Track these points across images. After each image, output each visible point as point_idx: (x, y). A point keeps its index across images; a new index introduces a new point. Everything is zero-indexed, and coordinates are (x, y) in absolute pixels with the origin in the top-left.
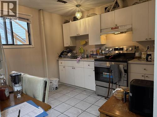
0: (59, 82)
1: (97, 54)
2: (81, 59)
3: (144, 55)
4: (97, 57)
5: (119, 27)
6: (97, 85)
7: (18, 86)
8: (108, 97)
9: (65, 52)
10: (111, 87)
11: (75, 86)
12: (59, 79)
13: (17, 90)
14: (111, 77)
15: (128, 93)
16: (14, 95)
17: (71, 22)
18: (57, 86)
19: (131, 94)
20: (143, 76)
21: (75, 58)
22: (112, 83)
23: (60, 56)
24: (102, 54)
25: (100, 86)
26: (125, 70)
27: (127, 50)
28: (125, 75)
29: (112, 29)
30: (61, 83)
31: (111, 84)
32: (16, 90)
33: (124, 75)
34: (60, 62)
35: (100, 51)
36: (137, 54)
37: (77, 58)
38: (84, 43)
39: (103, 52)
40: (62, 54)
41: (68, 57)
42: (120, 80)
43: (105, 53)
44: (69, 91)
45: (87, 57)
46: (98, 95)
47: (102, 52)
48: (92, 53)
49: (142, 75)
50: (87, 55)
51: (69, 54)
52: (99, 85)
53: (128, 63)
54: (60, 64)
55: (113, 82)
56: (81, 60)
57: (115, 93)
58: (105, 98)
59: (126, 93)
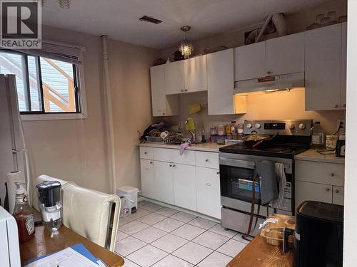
0: (139, 195)
1: (225, 136)
2: (190, 145)
3: (330, 142)
4: (226, 141)
5: (276, 78)
6: (224, 207)
7: (54, 211)
8: (248, 235)
9: (155, 128)
10: (256, 212)
11: (174, 206)
12: (140, 188)
13: (51, 219)
14: (257, 190)
15: (293, 231)
16: (45, 229)
17: (168, 62)
18: (136, 205)
19: (298, 236)
20: (328, 190)
21: (176, 144)
22: (259, 203)
23: (143, 139)
24: (238, 136)
25: (230, 209)
26: (287, 175)
27: (293, 129)
28: (288, 185)
29: (260, 80)
30: (144, 199)
31: (256, 206)
32: (49, 220)
33: (285, 187)
34: (142, 150)
35: (233, 129)
36: (316, 140)
37: (180, 144)
38: (198, 109)
39: (240, 131)
40: (147, 132)
41: (161, 140)
42: (276, 198)
43: (243, 135)
44: (162, 218)
45: (204, 141)
46: (228, 229)
47: (236, 131)
48: (214, 133)
49: (328, 187)
50: (203, 137)
51: (164, 135)
52: (230, 207)
53: (294, 161)
54: (142, 155)
55: (260, 200)
56: (189, 148)
57: (263, 230)
58: (243, 237)
59: (288, 233)
